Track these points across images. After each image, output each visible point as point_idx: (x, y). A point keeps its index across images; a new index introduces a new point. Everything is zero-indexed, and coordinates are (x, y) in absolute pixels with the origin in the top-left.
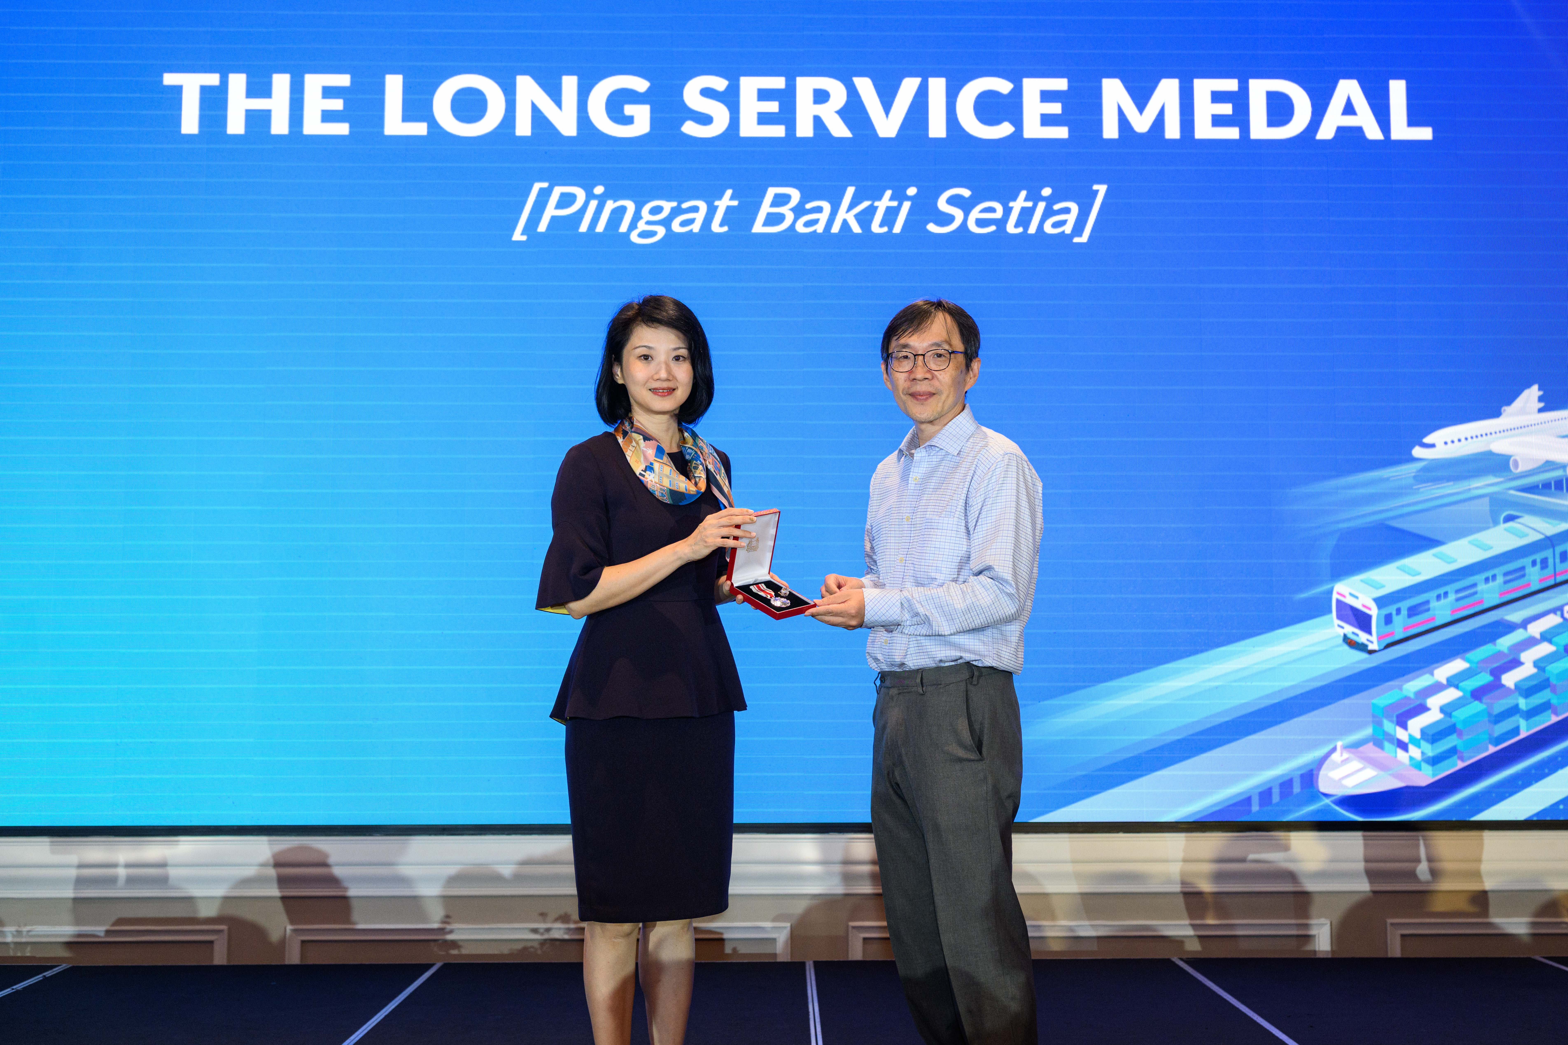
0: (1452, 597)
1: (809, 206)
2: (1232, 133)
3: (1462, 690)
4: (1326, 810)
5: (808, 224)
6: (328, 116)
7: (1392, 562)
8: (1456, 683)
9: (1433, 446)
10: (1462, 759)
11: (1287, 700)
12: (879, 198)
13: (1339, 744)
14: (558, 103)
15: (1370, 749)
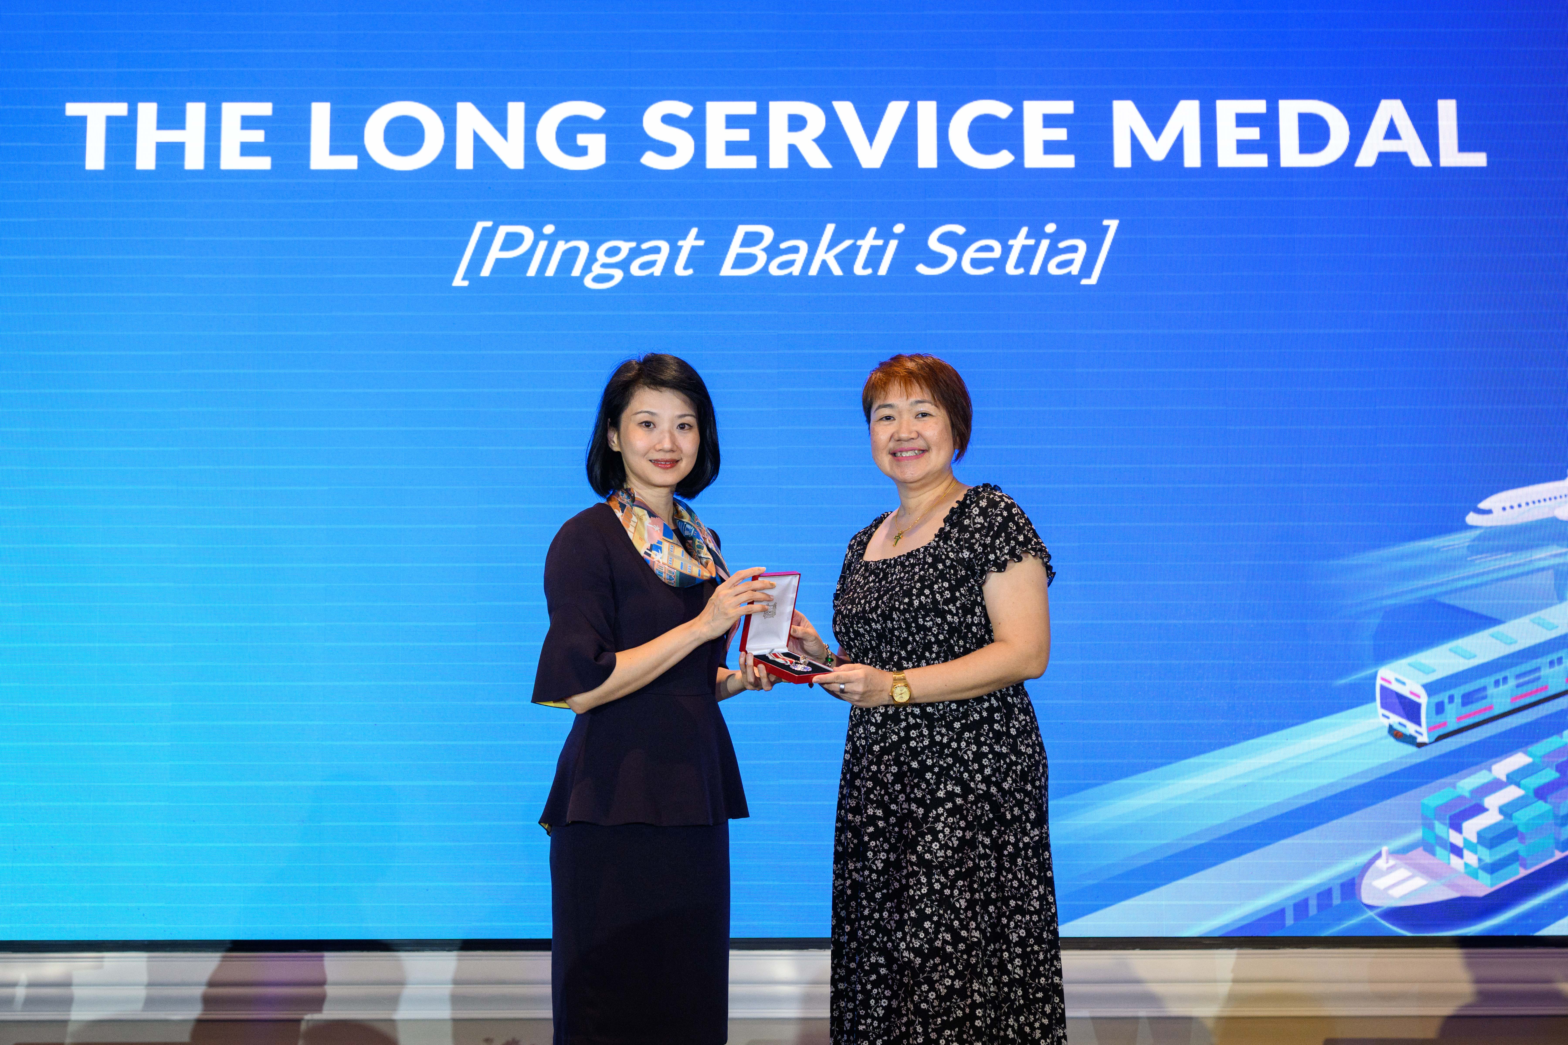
0: (1512, 682)
1: (783, 246)
2: (1260, 161)
3: (1525, 788)
4: (1370, 923)
5: (782, 266)
6: (247, 149)
7: (1444, 643)
8: (1518, 780)
9: (1489, 512)
10: (1524, 866)
11: (1325, 799)
12: (863, 236)
13: (1384, 849)
14: (503, 132)
15: (1419, 855)
